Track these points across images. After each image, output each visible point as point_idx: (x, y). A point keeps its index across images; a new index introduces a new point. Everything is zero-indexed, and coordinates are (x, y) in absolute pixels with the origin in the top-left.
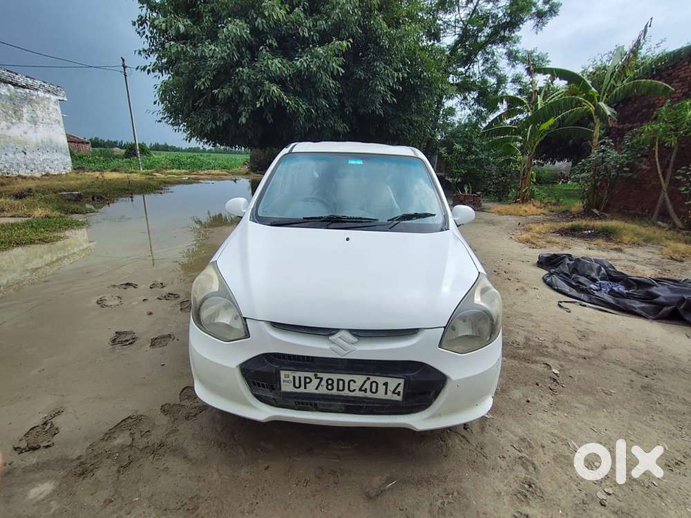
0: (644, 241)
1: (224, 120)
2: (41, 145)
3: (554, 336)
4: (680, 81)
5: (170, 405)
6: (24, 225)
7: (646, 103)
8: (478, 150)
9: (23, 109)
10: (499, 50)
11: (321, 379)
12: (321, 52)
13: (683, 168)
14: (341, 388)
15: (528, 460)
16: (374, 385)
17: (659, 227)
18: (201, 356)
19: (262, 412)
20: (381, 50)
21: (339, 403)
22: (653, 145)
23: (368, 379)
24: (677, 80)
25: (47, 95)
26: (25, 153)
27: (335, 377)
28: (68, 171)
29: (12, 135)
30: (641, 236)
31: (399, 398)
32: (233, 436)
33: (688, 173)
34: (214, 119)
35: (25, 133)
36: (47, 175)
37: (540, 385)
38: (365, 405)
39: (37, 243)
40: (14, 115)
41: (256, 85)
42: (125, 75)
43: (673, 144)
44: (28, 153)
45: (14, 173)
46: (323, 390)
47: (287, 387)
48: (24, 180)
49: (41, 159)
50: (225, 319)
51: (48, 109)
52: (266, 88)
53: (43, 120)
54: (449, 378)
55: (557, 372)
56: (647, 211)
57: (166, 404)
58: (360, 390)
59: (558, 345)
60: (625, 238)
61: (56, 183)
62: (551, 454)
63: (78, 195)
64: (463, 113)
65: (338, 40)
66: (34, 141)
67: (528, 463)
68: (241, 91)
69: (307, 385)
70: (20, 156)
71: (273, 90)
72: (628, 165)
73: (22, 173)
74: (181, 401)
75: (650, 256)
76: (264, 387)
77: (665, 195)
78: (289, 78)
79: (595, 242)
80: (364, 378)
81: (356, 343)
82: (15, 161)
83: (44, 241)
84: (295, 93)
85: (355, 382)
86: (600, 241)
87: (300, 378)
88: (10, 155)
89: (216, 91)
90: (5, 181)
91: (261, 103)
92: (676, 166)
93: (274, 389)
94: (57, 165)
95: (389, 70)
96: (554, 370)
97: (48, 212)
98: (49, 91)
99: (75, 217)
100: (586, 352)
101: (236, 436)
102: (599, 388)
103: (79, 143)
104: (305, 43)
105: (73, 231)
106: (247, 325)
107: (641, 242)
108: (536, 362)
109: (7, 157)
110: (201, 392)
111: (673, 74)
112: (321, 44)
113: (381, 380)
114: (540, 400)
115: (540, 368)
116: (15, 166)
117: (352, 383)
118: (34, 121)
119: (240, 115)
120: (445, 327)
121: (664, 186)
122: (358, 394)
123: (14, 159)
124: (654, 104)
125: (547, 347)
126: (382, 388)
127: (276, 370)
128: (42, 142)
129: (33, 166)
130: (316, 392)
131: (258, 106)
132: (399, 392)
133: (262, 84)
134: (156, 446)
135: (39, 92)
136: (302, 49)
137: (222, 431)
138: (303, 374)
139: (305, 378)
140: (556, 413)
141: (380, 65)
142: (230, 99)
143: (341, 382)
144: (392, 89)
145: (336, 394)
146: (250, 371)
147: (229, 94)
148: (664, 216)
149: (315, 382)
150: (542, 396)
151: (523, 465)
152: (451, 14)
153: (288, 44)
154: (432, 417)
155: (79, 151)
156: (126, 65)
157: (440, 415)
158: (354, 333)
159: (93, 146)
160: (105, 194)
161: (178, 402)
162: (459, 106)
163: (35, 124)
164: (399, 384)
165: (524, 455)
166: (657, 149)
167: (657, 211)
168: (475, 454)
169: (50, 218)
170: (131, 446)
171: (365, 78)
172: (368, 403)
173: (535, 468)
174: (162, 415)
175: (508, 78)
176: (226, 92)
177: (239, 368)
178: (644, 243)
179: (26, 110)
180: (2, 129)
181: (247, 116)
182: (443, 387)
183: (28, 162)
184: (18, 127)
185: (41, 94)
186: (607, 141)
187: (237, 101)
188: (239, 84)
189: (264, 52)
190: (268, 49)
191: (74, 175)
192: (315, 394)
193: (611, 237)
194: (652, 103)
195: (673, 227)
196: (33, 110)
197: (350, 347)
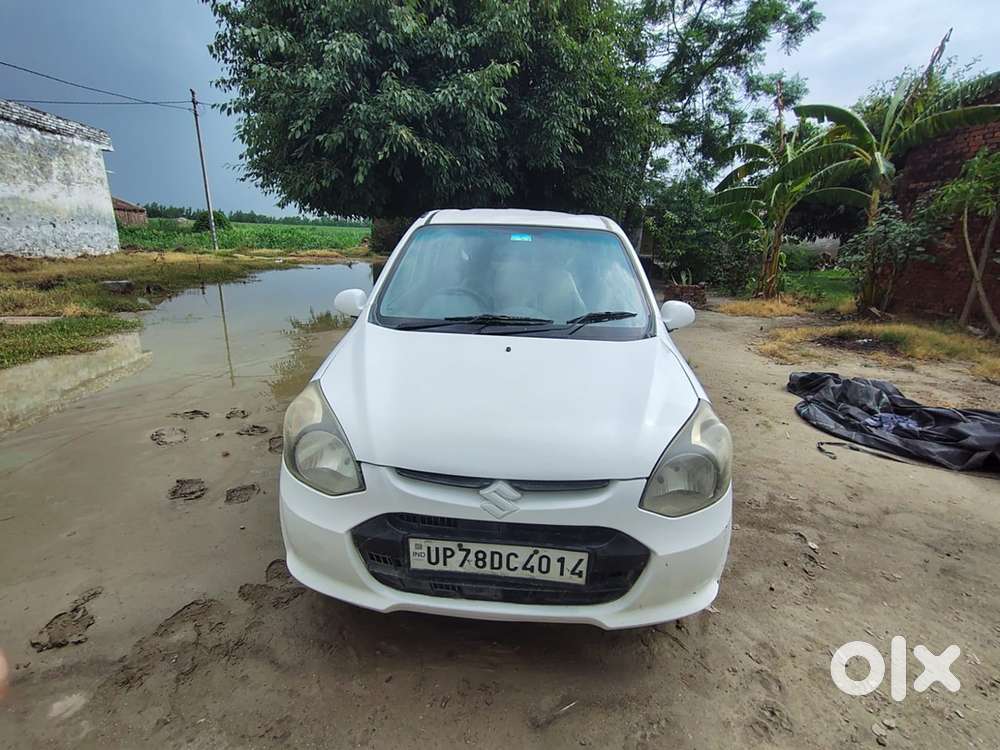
0: (948, 354)
1: (333, 178)
2: (76, 213)
3: (811, 494)
5: (251, 586)
6: (51, 328)
7: (949, 152)
8: (699, 220)
9: (53, 163)
10: (729, 73)
11: (468, 551)
12: (474, 79)
14: (496, 565)
15: (770, 676)
16: (545, 561)
17: (970, 333)
18: (296, 516)
19: (384, 599)
20: (561, 74)
21: (494, 587)
22: (960, 214)
23: (536, 552)
25: (86, 143)
26: (54, 226)
27: (488, 548)
28: (114, 251)
29: (36, 200)
30: (943, 348)
31: (581, 581)
32: (341, 633)
34: (320, 176)
35: (55, 197)
36: (85, 256)
37: (789, 565)
38: (531, 590)
39: (69, 354)
40: (39, 172)
41: (377, 129)
42: (196, 115)
43: (990, 212)
44: (58, 225)
45: (38, 253)
46: (470, 568)
47: (418, 563)
48: (52, 263)
49: (77, 235)
50: (332, 463)
51: (87, 163)
52: (392, 131)
53: (79, 179)
54: (654, 553)
55: (814, 546)
56: (951, 310)
57: (246, 585)
58: (525, 568)
59: (817, 506)
60: (918, 350)
61: (95, 268)
62: (805, 668)
63: (127, 284)
64: (679, 167)
65: (499, 63)
66: (67, 207)
67: (770, 680)
68: (356, 135)
69: (448, 560)
70: (47, 230)
71: (402, 135)
72: (922, 244)
73: (50, 254)
74: (267, 581)
75: (955, 377)
76: (386, 562)
77: (978, 287)
78: (426, 118)
79: (874, 357)
80: (529, 550)
81: (519, 499)
82: (40, 237)
83: (78, 350)
84: (435, 138)
85: (516, 556)
86: (881, 355)
87: (437, 549)
88: (33, 228)
89: (320, 138)
90: (26, 265)
91: (385, 153)
92: (995, 245)
93: (400, 565)
94: (99, 241)
95: (572, 105)
96: (810, 544)
97: (85, 309)
98: (89, 138)
99: (123, 316)
100: (859, 518)
101: (345, 632)
102: (877, 571)
103: (130, 211)
104: (450, 66)
105: (119, 335)
106: (361, 472)
107: (941, 356)
108: (785, 531)
109: (29, 231)
110: (296, 567)
112: (474, 68)
113: (554, 554)
114: (789, 587)
115: (790, 540)
116: (40, 243)
117: (512, 557)
118: (67, 180)
119: (356, 171)
120: (648, 479)
121: (978, 274)
122: (521, 574)
123: (38, 234)
124: (961, 153)
125: (800, 509)
126: (555, 566)
127: (403, 538)
128: (78, 209)
129: (64, 244)
130: (461, 570)
131: (381, 157)
132: (581, 572)
133: (387, 126)
134: (231, 644)
135: (75, 140)
136: (446, 76)
137: (325, 625)
138: (441, 544)
139: (445, 549)
140: (813, 607)
141: (559, 97)
142: (340, 148)
143: (496, 557)
144: (576, 133)
145: (490, 573)
146: (366, 538)
147: (340, 141)
148: (977, 317)
149: (460, 555)
150: (792, 581)
151: (763, 682)
152: (662, 25)
153: (426, 69)
154: (629, 609)
155: (130, 222)
156: (196, 100)
157: (641, 607)
158: (516, 485)
159: (149, 216)
160: (166, 284)
161: (263, 581)
162: (675, 157)
163: (69, 184)
164: (581, 560)
165: (765, 668)
166: (966, 219)
167: (966, 310)
168: (692, 664)
169: (87, 317)
170: (196, 644)
171: (536, 117)
172: (536, 587)
173: (780, 687)
174: (241, 601)
175: (746, 116)
176: (335, 139)
177: (349, 534)
178: (947, 358)
179: (56, 164)
180: (23, 191)
181: (366, 173)
182: (645, 565)
183: (58, 237)
184: (45, 189)
185: (77, 141)
186: (891, 207)
187: (351, 151)
188: (354, 126)
189: (389, 79)
190: (394, 75)
191: (122, 257)
192: (460, 574)
193: (898, 349)
194: (958, 151)
195: (991, 334)
196: (66, 165)
197: (510, 505)
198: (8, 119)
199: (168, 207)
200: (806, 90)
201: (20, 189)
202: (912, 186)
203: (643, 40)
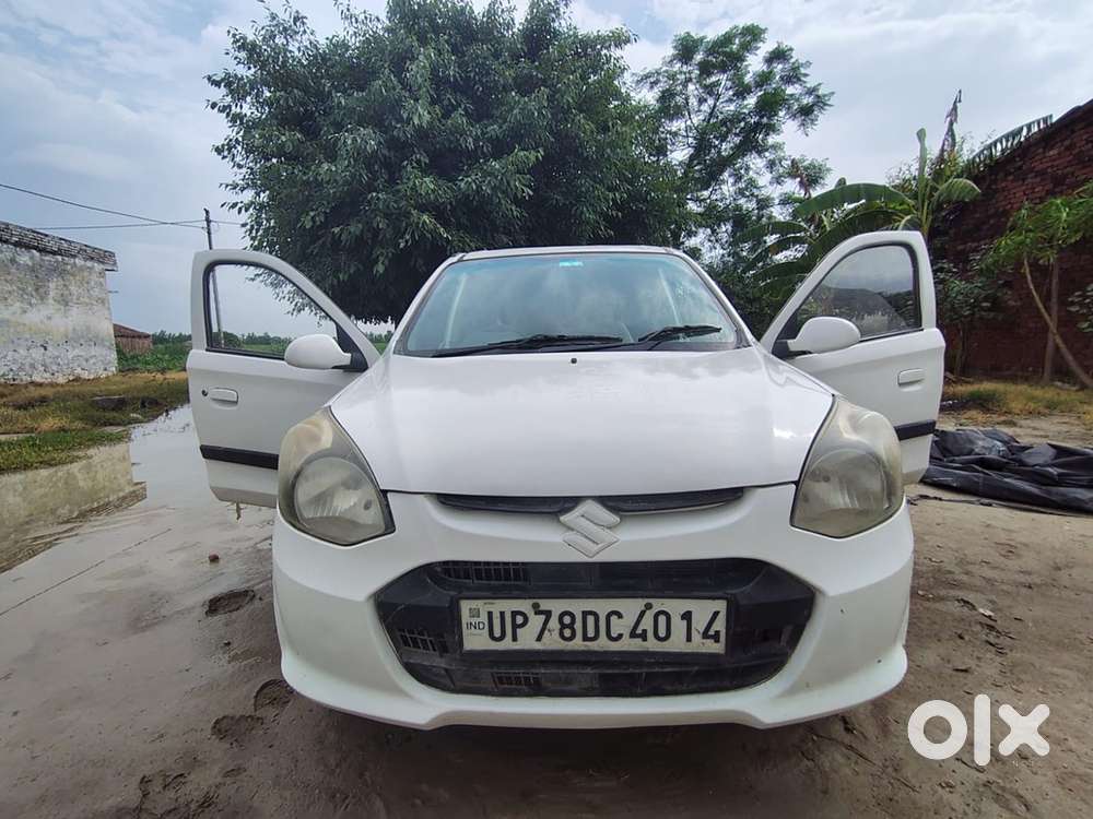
0: (1048, 407)
1: (352, 271)
2: (70, 335)
3: (957, 554)
4: (1036, 176)
5: (232, 718)
6: (20, 444)
7: (992, 211)
8: (742, 302)
9: (50, 285)
10: (756, 162)
11: (548, 614)
12: (497, 166)
13: (1077, 294)
14: (591, 634)
15: (1003, 789)
16: (662, 619)
17: (1057, 387)
18: (295, 583)
19: (422, 707)
20: (586, 163)
21: (589, 670)
22: (1020, 264)
23: (649, 606)
24: (1033, 174)
25: (89, 264)
26: (45, 349)
27: (577, 606)
28: (110, 374)
29: (27, 322)
30: (1040, 401)
31: (717, 648)
32: (361, 775)
33: (1088, 301)
34: (337, 270)
35: (49, 318)
36: (77, 379)
37: (967, 638)
38: (645, 670)
39: (36, 468)
40: (34, 293)
41: (397, 218)
42: (209, 233)
43: (1052, 260)
44: (49, 348)
45: (24, 378)
46: (553, 642)
47: (476, 640)
48: (38, 388)
49: (70, 357)
51: (88, 283)
52: (414, 219)
53: (78, 299)
54: (820, 592)
55: (988, 613)
56: (1031, 369)
57: (224, 717)
58: (633, 635)
59: (970, 568)
60: (1013, 405)
61: (87, 388)
62: (1050, 773)
63: (119, 400)
64: (713, 254)
65: (522, 150)
66: (62, 329)
67: (1008, 796)
68: (375, 225)
69: (518, 630)
70: (37, 354)
71: (425, 221)
72: (986, 299)
73: (37, 378)
74: (256, 710)
75: (1065, 428)
76: (426, 648)
77: (1055, 338)
78: (449, 207)
79: (965, 416)
80: (639, 604)
81: (615, 526)
82: (29, 360)
83: (49, 464)
84: (459, 227)
85: (620, 616)
86: (974, 413)
87: (502, 614)
88: (21, 351)
89: (336, 230)
90: (6, 391)
91: (407, 242)
92: (1064, 294)
93: (447, 652)
94: (94, 364)
95: (600, 190)
96: (982, 611)
97: (64, 422)
98: (92, 258)
99: (109, 429)
100: (1027, 577)
101: (367, 774)
102: (1082, 637)
103: (134, 337)
104: (473, 157)
105: (101, 448)
106: (388, 505)
107: (1042, 410)
108: (942, 599)
109: (16, 354)
110: (294, 671)
111: (1024, 167)
112: (497, 156)
113: (675, 607)
114: (977, 665)
115: (955, 608)
116: (27, 367)
117: (614, 619)
118: (64, 301)
119: (376, 262)
120: (796, 483)
121: (1052, 325)
122: (629, 645)
123: (26, 357)
124: (1005, 210)
125: (950, 572)
126: (679, 626)
127: (452, 601)
128: (74, 329)
129: (55, 368)
130: (538, 646)
131: (402, 245)
132: (717, 633)
133: (408, 215)
134: (193, 806)
135: (77, 260)
136: (469, 165)
137: (337, 766)
138: (509, 606)
139: (514, 614)
140: (1021, 688)
141: (585, 183)
142: (359, 240)
143: (591, 619)
144: (606, 217)
145: (583, 648)
146: (396, 605)
147: (358, 233)
148: (1062, 374)
149: (536, 622)
150: (978, 658)
151: (997, 798)
152: (680, 121)
153: (446, 161)
154: (792, 691)
155: (133, 348)
156: (211, 218)
157: (808, 686)
158: (610, 504)
159: (154, 343)
160: (166, 399)
161: (249, 711)
162: (707, 244)
163: (67, 305)
164: (716, 614)
165: (992, 778)
166: (1028, 270)
167: (1048, 365)
168: (885, 782)
169: (65, 431)
170: (139, 809)
171: (564, 204)
172: (650, 665)
173: (1026, 806)
174: (215, 740)
175: (773, 199)
176: (352, 230)
177: (372, 601)
178: (1046, 411)
179: (53, 286)
180: (14, 313)
181: (386, 262)
182: (808, 617)
183: (48, 361)
184: (39, 310)
185: (79, 262)
186: (946, 266)
187: (370, 241)
188: (373, 216)
189: (409, 168)
190: (415, 165)
191: (117, 379)
192: (537, 652)
193: (990, 407)
194: (1001, 209)
195: (1083, 387)
196: (65, 285)
197: (607, 535)
198: (6, 242)
199: (177, 335)
200: (828, 170)
201: (11, 311)
202: (960, 247)
203: (663, 136)
